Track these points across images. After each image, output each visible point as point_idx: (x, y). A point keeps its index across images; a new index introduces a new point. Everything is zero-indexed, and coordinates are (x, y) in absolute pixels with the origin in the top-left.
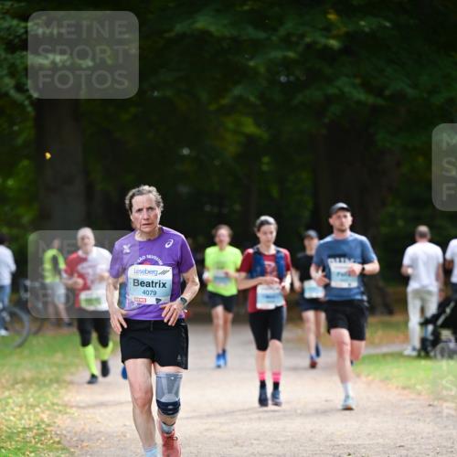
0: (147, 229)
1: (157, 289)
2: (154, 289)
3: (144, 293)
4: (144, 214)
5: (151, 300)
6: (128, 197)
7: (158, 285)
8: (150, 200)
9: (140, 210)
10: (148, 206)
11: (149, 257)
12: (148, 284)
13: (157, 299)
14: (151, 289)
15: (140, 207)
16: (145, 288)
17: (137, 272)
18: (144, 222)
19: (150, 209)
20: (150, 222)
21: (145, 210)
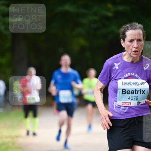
0: (134, 56)
1: (139, 95)
2: (137, 95)
3: (129, 98)
4: (135, 44)
5: (134, 103)
6: (122, 29)
7: (139, 92)
8: (140, 34)
9: (132, 41)
10: (138, 38)
11: (133, 74)
12: (133, 92)
13: (138, 102)
14: (134, 95)
15: (132, 38)
16: (130, 95)
17: (124, 84)
18: (134, 50)
19: (139, 40)
20: (138, 50)
21: (135, 41)
